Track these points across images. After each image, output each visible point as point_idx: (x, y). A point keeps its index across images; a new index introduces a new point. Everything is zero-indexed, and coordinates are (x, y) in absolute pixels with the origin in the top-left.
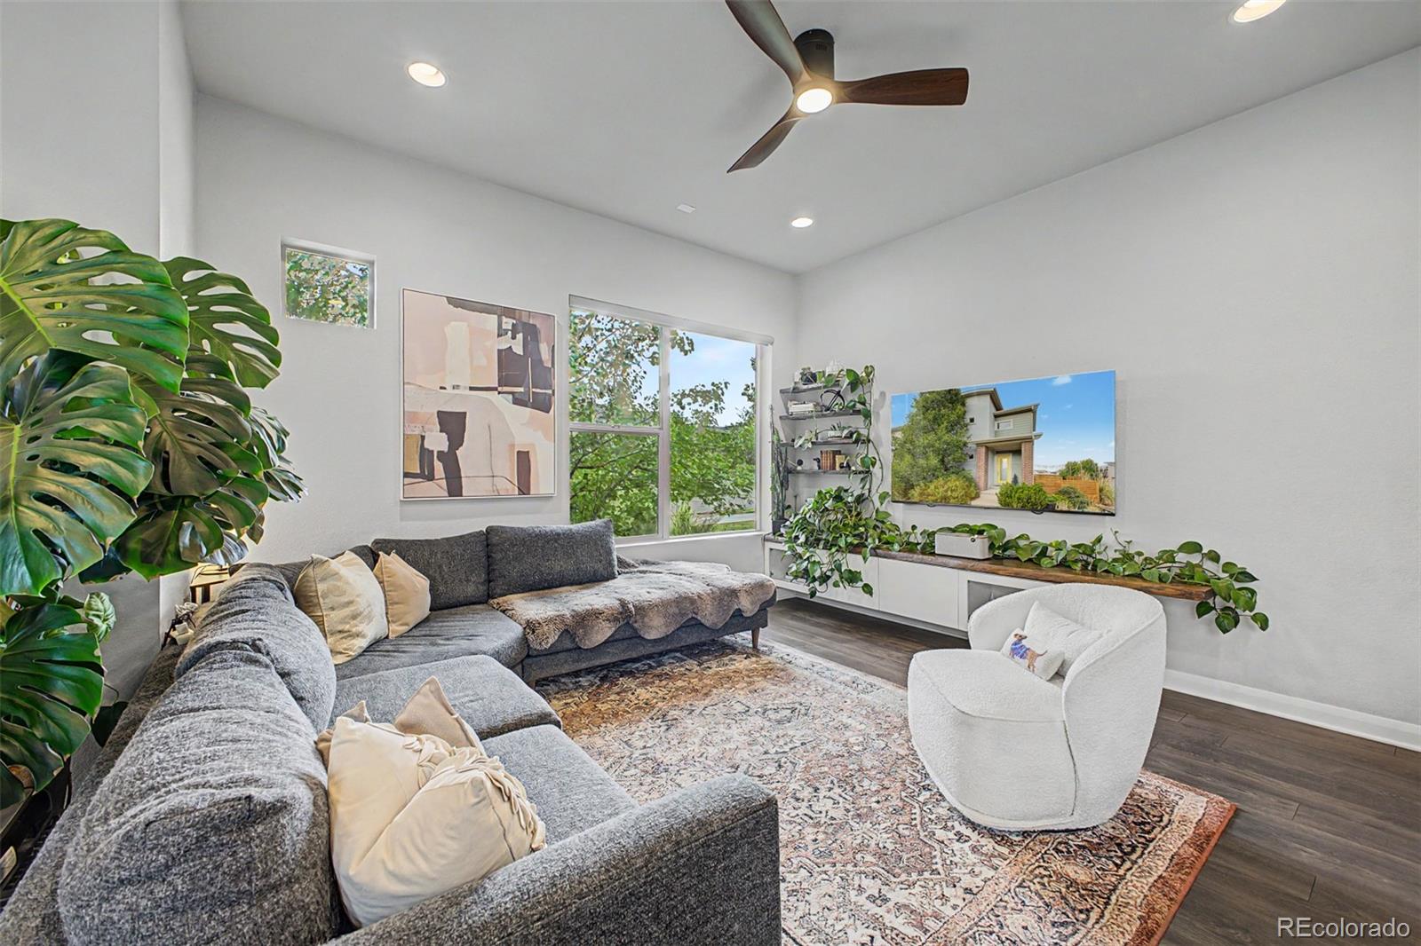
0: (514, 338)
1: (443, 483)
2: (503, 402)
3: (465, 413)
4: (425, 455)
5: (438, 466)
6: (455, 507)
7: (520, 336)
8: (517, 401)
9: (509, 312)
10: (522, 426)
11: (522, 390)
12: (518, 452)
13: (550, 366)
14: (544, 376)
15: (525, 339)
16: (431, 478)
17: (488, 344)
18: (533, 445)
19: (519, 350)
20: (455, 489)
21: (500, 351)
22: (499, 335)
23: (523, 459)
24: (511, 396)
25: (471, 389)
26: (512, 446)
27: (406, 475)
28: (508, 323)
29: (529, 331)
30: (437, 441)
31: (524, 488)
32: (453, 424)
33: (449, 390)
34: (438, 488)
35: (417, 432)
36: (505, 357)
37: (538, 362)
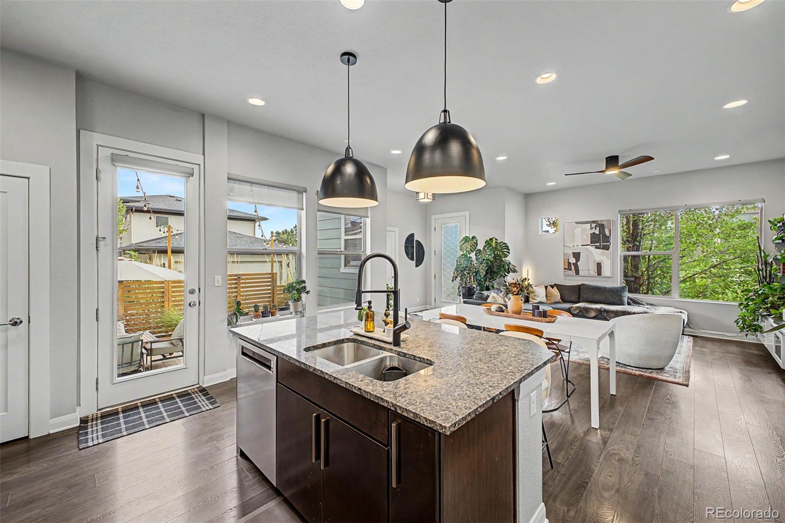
0: (596, 229)
1: (574, 271)
2: (592, 249)
3: (580, 253)
4: (569, 264)
5: (573, 267)
6: (577, 278)
7: (598, 228)
8: (596, 248)
9: (594, 222)
10: (598, 255)
11: (598, 244)
12: (597, 263)
13: (609, 235)
14: (607, 239)
15: (600, 229)
16: (571, 270)
17: (587, 232)
18: (602, 261)
19: (597, 232)
20: (577, 273)
21: (591, 234)
22: (591, 229)
23: (599, 266)
24: (594, 247)
25: (582, 245)
26: (595, 261)
27: (565, 269)
28: (593, 225)
29: (601, 226)
30: (573, 260)
31: (599, 273)
32: (577, 256)
33: (576, 247)
34: (573, 272)
35: (568, 258)
36: (593, 236)
37: (604, 235)
